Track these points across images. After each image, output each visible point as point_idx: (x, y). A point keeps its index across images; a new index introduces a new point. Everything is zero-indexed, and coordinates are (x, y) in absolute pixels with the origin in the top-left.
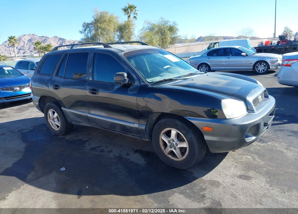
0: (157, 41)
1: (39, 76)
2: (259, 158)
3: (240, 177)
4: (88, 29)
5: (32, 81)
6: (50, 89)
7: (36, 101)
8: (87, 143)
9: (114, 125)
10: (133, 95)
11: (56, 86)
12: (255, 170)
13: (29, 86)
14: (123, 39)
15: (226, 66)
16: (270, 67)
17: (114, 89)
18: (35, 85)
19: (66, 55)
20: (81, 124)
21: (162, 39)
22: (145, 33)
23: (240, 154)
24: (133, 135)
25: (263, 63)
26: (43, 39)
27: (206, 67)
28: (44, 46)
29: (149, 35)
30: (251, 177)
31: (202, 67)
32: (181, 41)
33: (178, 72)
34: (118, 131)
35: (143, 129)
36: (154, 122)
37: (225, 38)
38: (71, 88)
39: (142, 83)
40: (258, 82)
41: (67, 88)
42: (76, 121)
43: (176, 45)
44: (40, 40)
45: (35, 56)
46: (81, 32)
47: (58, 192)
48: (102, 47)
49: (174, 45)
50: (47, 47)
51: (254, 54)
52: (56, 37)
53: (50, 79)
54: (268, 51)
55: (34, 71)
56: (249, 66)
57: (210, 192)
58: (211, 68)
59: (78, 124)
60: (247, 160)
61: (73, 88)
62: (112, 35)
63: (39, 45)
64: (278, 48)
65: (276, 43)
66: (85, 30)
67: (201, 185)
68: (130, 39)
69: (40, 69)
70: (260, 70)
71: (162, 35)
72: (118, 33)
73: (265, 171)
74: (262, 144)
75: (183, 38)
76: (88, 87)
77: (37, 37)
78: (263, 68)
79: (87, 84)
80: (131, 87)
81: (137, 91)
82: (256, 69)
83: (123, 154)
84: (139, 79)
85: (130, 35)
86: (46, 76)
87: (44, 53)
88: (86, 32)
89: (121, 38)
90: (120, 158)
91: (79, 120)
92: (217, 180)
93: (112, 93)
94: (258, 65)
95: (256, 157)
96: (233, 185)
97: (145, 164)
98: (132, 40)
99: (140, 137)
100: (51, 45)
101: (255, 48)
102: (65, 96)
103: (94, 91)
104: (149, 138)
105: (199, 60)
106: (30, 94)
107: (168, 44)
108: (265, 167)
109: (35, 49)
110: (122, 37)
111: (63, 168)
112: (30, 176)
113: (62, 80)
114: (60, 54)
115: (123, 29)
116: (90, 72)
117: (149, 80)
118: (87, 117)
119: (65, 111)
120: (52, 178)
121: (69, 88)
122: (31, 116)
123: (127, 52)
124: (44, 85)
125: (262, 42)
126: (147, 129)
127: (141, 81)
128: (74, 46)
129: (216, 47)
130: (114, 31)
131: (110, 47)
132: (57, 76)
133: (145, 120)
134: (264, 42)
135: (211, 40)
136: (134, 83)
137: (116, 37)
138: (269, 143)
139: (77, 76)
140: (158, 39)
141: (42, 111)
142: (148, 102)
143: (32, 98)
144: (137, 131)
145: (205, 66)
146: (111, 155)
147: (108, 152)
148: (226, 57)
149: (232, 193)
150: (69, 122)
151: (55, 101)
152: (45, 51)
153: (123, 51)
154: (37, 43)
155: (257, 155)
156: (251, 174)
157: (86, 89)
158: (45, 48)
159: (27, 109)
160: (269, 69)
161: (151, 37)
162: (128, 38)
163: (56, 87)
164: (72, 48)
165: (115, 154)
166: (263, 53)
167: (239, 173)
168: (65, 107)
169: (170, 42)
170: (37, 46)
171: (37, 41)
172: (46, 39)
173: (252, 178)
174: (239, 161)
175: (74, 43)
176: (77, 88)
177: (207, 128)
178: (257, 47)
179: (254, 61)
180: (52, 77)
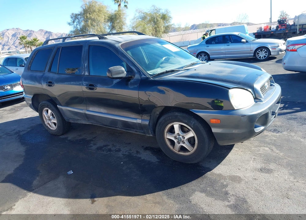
0: (150, 30)
1: (30, 73)
2: (277, 149)
3: (261, 170)
4: (77, 20)
5: (23, 79)
6: (43, 87)
7: (29, 100)
8: (92, 142)
9: (115, 122)
10: (134, 89)
11: (50, 82)
12: (275, 162)
13: (20, 84)
14: (114, 30)
15: (225, 54)
16: (271, 53)
17: (113, 83)
18: (27, 83)
19: (58, 49)
20: (79, 122)
21: (155, 28)
22: (137, 23)
23: (256, 146)
24: (136, 131)
25: (264, 49)
26: (28, 33)
27: (205, 56)
28: (30, 40)
29: (141, 24)
30: (272, 170)
31: (201, 56)
32: (175, 30)
33: (179, 63)
34: (119, 128)
35: (147, 125)
36: (158, 116)
37: (219, 25)
38: (66, 84)
39: (143, 76)
40: (262, 69)
41: (61, 85)
42: (74, 119)
43: (170, 33)
44: (25, 35)
45: (21, 52)
46: (69, 24)
47: (69, 198)
48: (96, 39)
49: (168, 34)
50: (34, 42)
51: (254, 40)
52: (42, 30)
53: (43, 76)
54: (267, 36)
55: (24, 68)
56: (250, 53)
57: (233, 188)
58: (210, 57)
59: (76, 122)
60: (265, 151)
61: (68, 84)
62: (102, 25)
63: (25, 39)
64: (277, 32)
65: (275, 28)
66: (74, 22)
67: (222, 181)
68: (121, 30)
69: (30, 66)
70: (261, 57)
71: (155, 24)
72: (109, 24)
73: (286, 163)
74: (277, 134)
75: (177, 27)
76: (85, 82)
77: (21, 31)
78: (264, 55)
79: (83, 79)
80: (132, 81)
81: (138, 85)
82: (257, 55)
83: (133, 152)
84: (139, 72)
85: (122, 25)
86: (37, 73)
87: (31, 48)
88: (75, 23)
89: (112, 29)
90: (130, 157)
91: (76, 117)
92: (238, 175)
93: (111, 88)
94: (259, 52)
95: (274, 148)
96: (255, 179)
97: (158, 162)
98: (123, 31)
99: (144, 133)
100: (37, 38)
101: (254, 34)
102: (60, 94)
103: (91, 87)
104: (153, 133)
105: (198, 48)
106: (22, 92)
107: (161, 33)
108: (285, 158)
109: (20, 44)
110: (113, 27)
111: (70, 171)
112: (35, 182)
113: (56, 76)
114: (52, 48)
115: (113, 19)
116: (86, 66)
117: (151, 72)
118: (86, 115)
119: (62, 109)
120: (60, 182)
121: (64, 84)
122: (26, 117)
123: (124, 43)
124: (36, 82)
125: (261, 27)
126: (151, 124)
127: (142, 73)
128: (66, 39)
129: (213, 34)
130: (105, 21)
131: (106, 38)
132: (50, 72)
133: (148, 115)
134: (263, 28)
135: (206, 27)
136: (134, 76)
137: (107, 27)
138: (284, 133)
139: (69, 72)
140: (151, 28)
141: (37, 110)
142: (150, 96)
143: (25, 97)
144: (141, 127)
145: (204, 54)
146: (120, 154)
147: (116, 151)
148: (226, 44)
149: (256, 188)
150: (66, 120)
151: (50, 98)
152: (31, 45)
153: (120, 42)
154: (23, 37)
155: (274, 146)
156: (272, 166)
157: (83, 85)
158: (31, 42)
159: (21, 108)
160: (271, 55)
161: (144, 26)
162: (120, 28)
163: (50, 84)
164: (64, 41)
165: (124, 153)
166: (262, 39)
167: (259, 166)
168: (61, 105)
169: (164, 31)
170: (22, 41)
171: (22, 36)
172: (31, 33)
173: (274, 171)
174: (257, 154)
175: (62, 36)
176: (72, 84)
177: (214, 120)
178: (256, 33)
179: (254, 47)
180: (44, 74)
